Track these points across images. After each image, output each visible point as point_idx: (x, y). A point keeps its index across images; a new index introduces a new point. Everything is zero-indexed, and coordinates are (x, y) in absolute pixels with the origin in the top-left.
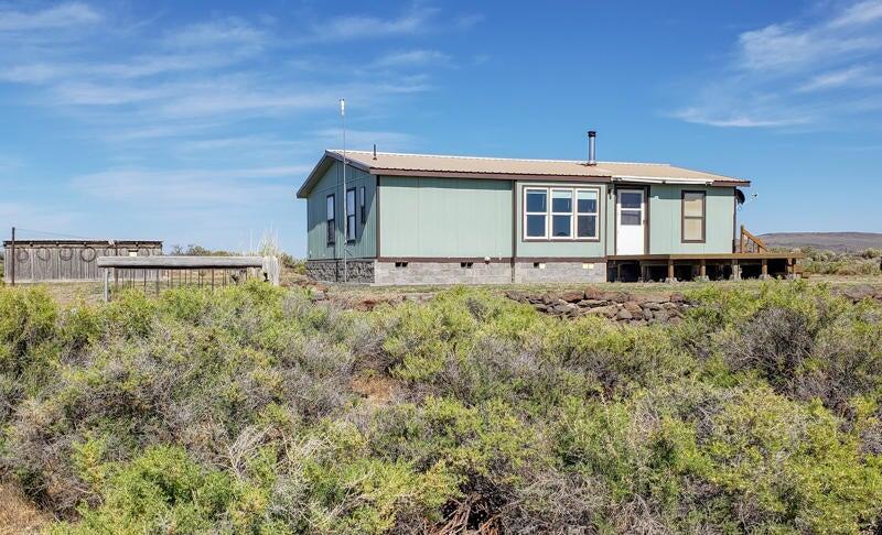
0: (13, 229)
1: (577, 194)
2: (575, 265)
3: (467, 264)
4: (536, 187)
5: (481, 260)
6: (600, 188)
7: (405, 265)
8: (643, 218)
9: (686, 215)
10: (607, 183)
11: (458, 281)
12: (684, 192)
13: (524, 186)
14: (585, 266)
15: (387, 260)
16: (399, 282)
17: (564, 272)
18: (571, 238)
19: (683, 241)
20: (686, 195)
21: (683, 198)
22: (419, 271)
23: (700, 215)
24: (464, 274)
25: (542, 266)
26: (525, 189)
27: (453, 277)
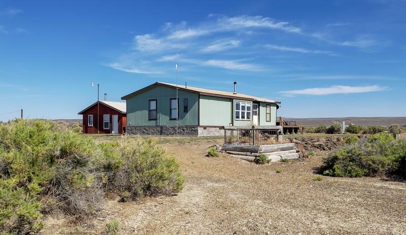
0: (22, 110)
1: (246, 105)
3: (220, 128)
4: (238, 101)
8: (258, 113)
9: (267, 112)
13: (235, 101)
15: (201, 126)
16: (204, 135)
18: (245, 119)
19: (266, 121)
20: (267, 106)
22: (209, 131)
23: (270, 112)
27: (217, 133)
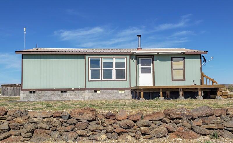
1: (115, 60)
2: (115, 91)
3: (64, 91)
4: (95, 58)
5: (70, 89)
6: (126, 57)
7: (34, 92)
8: (152, 70)
9: (174, 68)
10: (130, 55)
11: (59, 99)
12: (172, 58)
13: (89, 57)
14: (120, 92)
15: (26, 90)
16: (31, 99)
17: (109, 95)
18: (113, 79)
19: (173, 80)
20: (173, 59)
21: (172, 60)
22: (41, 94)
23: (182, 67)
24: (62, 95)
25: (99, 92)
26: (90, 58)
27: (57, 97)
